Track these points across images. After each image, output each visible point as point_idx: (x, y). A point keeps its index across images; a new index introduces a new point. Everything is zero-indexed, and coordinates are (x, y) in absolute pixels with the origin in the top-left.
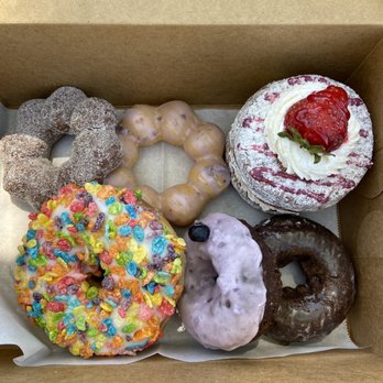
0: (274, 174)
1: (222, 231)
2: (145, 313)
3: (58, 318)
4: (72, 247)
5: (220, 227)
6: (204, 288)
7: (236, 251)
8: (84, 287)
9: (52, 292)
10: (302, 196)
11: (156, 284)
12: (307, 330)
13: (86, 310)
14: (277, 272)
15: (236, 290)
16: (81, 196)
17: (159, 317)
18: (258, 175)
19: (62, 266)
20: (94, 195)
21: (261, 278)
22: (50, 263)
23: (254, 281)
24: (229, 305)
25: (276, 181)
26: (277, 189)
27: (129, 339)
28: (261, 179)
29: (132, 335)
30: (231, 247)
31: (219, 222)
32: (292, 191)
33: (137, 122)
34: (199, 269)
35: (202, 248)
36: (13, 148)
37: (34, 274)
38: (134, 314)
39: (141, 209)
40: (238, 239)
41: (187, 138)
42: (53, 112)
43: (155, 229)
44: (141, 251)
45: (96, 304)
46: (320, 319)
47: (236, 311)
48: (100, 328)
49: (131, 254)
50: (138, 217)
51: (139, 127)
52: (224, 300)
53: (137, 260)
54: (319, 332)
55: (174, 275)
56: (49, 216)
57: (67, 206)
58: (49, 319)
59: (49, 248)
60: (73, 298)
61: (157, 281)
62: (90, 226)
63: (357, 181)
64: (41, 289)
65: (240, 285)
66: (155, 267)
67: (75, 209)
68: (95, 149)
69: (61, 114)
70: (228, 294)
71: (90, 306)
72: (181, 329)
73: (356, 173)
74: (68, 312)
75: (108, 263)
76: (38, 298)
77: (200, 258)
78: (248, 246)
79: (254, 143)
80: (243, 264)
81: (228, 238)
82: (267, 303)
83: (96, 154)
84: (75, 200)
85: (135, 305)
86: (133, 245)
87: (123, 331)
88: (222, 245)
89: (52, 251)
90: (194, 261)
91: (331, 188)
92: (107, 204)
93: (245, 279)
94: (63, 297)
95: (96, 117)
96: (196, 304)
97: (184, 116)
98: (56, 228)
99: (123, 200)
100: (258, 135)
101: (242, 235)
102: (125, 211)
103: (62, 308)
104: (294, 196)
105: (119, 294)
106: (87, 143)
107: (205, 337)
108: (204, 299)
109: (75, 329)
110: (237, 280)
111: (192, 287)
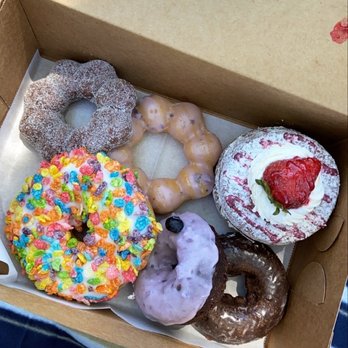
0: (243, 206)
1: (193, 230)
2: (112, 273)
3: (39, 254)
4: (71, 201)
5: (193, 226)
6: (161, 270)
7: (199, 250)
8: (67, 236)
9: (41, 231)
10: (259, 231)
11: (129, 253)
12: (230, 333)
13: (64, 255)
14: (225, 276)
15: (189, 279)
16: (93, 162)
17: (122, 280)
18: (231, 202)
19: (56, 214)
20: (103, 165)
21: (211, 276)
22: (48, 207)
23: (205, 277)
24: (179, 288)
25: (244, 211)
26: (242, 219)
27: (91, 289)
28: (233, 206)
29: (95, 287)
30: (196, 245)
31: (193, 221)
32: (253, 225)
33: (152, 112)
34: (163, 254)
35: (172, 237)
36: (40, 98)
37: (30, 212)
38: (103, 271)
39: (136, 189)
40: (204, 240)
41: (190, 141)
42: (84, 79)
43: (143, 209)
44: (126, 223)
45: (73, 253)
46: (244, 328)
47: (183, 295)
48: (70, 274)
49: (117, 223)
50: (133, 196)
51: (151, 116)
52: (176, 283)
53: (121, 229)
54: (239, 338)
55: (145, 251)
56: (60, 170)
57: (77, 166)
58: (30, 253)
59: (51, 196)
60: (57, 242)
61: (131, 251)
62: (92, 189)
63: (308, 235)
64: (32, 226)
65: (193, 276)
66: (133, 240)
67: (85, 172)
68: (111, 127)
69: (90, 84)
70: (181, 280)
71: (68, 253)
72: (131, 297)
73: (309, 228)
74: (48, 251)
75: (95, 223)
76: (26, 232)
77: (167, 245)
78: (210, 248)
79: (237, 175)
80: (201, 261)
81: (196, 237)
82: (209, 298)
83: (111, 131)
84: (86, 164)
85: (106, 265)
86: (122, 216)
87: (88, 282)
88: (190, 241)
89: (53, 199)
90: (161, 246)
91: (284, 233)
92: (112, 176)
93: (199, 273)
94: (49, 239)
95: (120, 99)
96: (152, 281)
97: (193, 122)
98: (62, 182)
99: (125, 177)
100: (243, 170)
101: (208, 239)
102: (124, 187)
103: (45, 247)
104: (254, 229)
105: (96, 251)
106: (107, 119)
107: (151, 308)
108: (160, 278)
109: (49, 267)
110: (192, 272)
111: (152, 266)
